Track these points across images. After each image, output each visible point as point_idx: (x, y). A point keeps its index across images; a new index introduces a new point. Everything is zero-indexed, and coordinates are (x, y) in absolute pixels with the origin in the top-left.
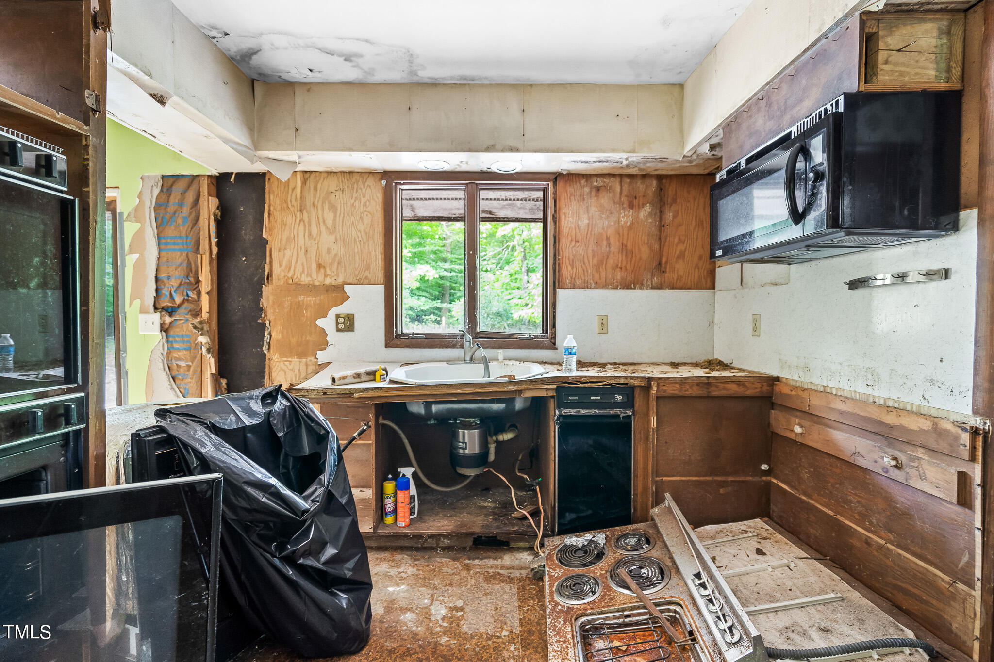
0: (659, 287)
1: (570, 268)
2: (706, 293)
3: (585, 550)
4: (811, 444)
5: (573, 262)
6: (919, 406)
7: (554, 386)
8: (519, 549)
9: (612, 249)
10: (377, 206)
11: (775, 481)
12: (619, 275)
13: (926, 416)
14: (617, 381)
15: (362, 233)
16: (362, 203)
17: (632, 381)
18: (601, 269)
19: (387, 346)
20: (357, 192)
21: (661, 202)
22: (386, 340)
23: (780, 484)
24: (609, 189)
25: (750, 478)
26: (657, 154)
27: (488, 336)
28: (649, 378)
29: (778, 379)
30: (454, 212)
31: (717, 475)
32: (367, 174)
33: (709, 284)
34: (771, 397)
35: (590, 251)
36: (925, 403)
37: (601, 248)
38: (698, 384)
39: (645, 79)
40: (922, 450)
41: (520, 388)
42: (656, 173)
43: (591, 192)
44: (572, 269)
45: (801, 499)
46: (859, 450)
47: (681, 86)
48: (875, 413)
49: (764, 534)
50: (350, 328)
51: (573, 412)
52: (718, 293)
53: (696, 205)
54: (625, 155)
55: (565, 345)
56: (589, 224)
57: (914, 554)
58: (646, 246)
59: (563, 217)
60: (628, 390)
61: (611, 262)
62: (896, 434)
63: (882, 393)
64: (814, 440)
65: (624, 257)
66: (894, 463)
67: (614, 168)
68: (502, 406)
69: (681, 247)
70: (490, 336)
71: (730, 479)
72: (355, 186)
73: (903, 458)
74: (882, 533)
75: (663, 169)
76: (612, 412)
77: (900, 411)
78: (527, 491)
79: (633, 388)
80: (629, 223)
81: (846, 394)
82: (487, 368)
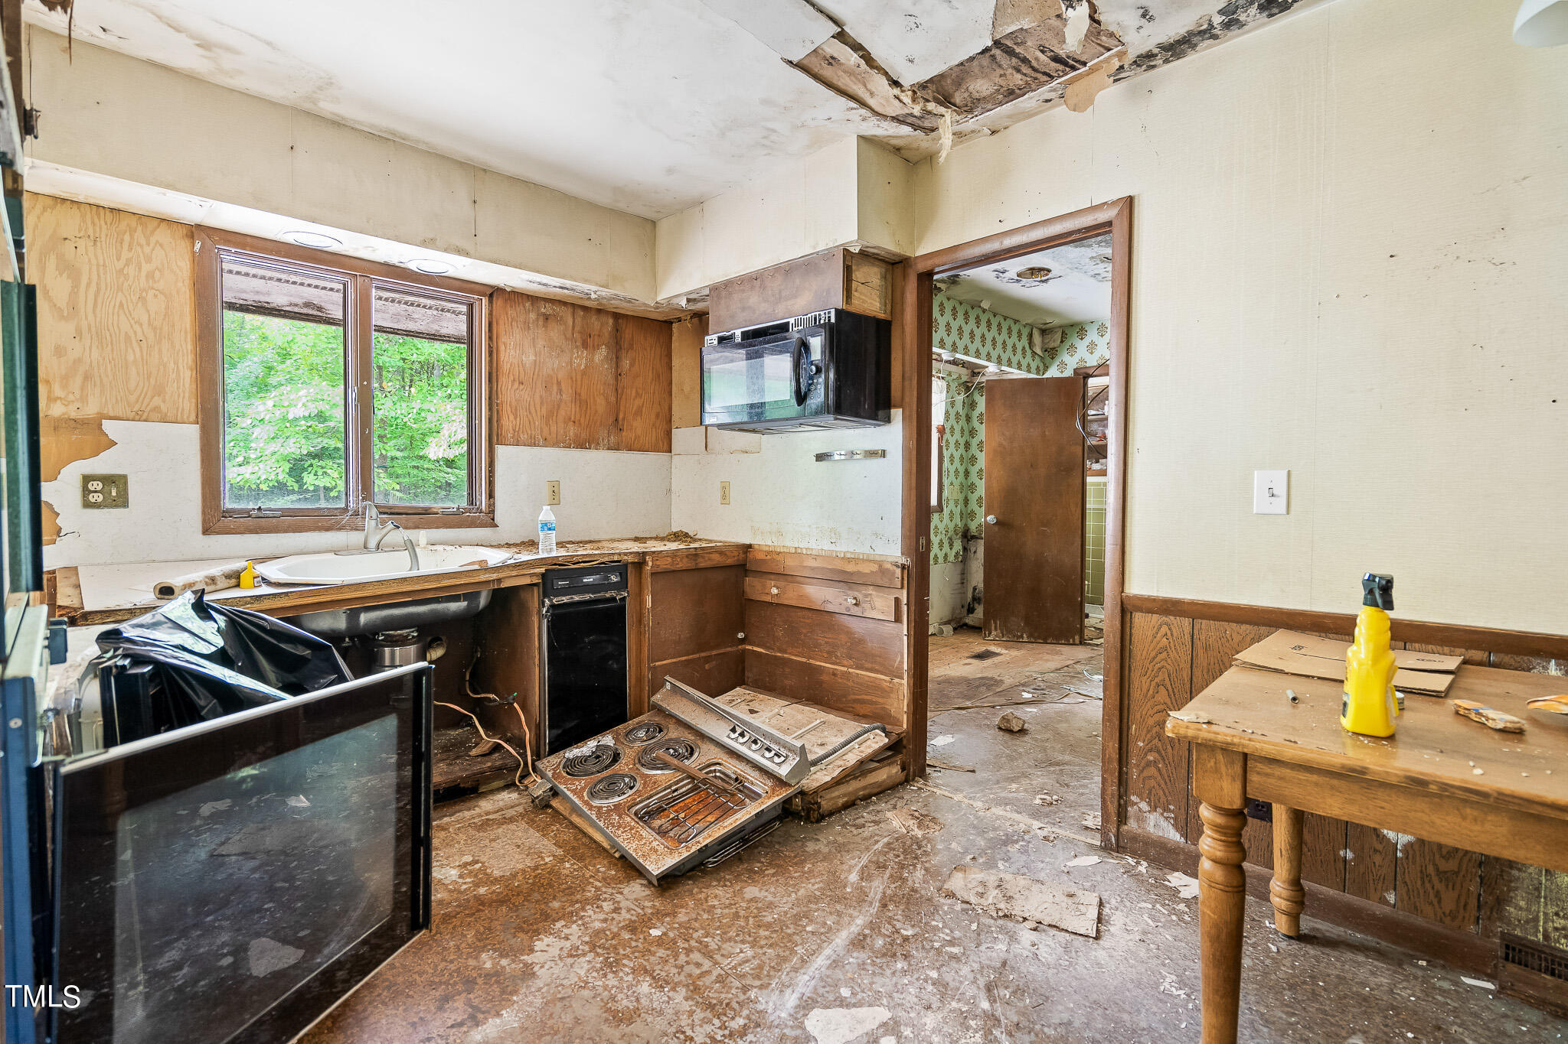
0: (616, 448)
1: (512, 417)
2: (662, 457)
3: (596, 756)
4: (786, 602)
5: (516, 410)
6: (868, 555)
7: (543, 570)
8: (492, 792)
9: (564, 396)
10: (180, 284)
11: (750, 647)
12: (572, 431)
13: (874, 561)
14: (611, 558)
15: (145, 326)
16: (144, 273)
17: (626, 557)
18: (551, 422)
19: (206, 531)
20: (130, 249)
21: (617, 347)
22: (204, 522)
23: (755, 649)
24: (560, 320)
25: (729, 649)
26: (629, 295)
27: (393, 511)
28: (643, 552)
29: (750, 546)
30: (244, 296)
31: (702, 651)
32: (155, 223)
33: (666, 447)
34: (745, 565)
35: (537, 396)
36: (872, 552)
37: (551, 394)
38: (687, 556)
39: (622, 205)
40: (872, 587)
41: (501, 575)
42: (614, 310)
43: (537, 319)
44: (515, 418)
45: (776, 656)
46: (827, 598)
47: (654, 223)
48: (839, 565)
49: (749, 698)
50: (122, 501)
51: (565, 599)
52: (676, 459)
53: (653, 355)
54: (594, 288)
55: (540, 518)
56: (535, 361)
57: (867, 670)
58: (602, 397)
59: (502, 348)
60: (621, 567)
61: (562, 413)
62: (855, 579)
63: (844, 547)
64: (790, 598)
65: (578, 409)
66: (854, 602)
67: (572, 297)
68: (462, 605)
69: (638, 402)
70: (396, 511)
71: (714, 652)
72: (127, 237)
73: (860, 597)
74: (845, 662)
75: (626, 308)
76: (608, 595)
77: (856, 560)
78: (463, 727)
79: (626, 565)
80: (583, 367)
81: (814, 553)
82: (414, 557)
